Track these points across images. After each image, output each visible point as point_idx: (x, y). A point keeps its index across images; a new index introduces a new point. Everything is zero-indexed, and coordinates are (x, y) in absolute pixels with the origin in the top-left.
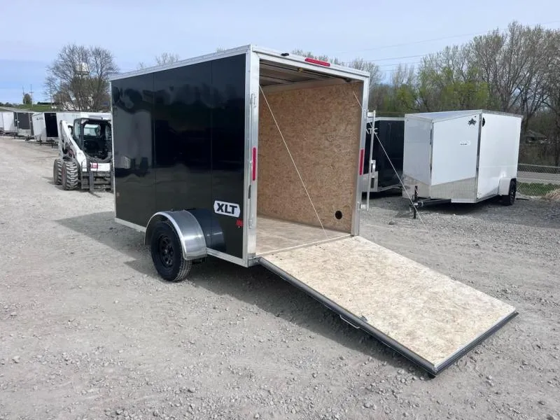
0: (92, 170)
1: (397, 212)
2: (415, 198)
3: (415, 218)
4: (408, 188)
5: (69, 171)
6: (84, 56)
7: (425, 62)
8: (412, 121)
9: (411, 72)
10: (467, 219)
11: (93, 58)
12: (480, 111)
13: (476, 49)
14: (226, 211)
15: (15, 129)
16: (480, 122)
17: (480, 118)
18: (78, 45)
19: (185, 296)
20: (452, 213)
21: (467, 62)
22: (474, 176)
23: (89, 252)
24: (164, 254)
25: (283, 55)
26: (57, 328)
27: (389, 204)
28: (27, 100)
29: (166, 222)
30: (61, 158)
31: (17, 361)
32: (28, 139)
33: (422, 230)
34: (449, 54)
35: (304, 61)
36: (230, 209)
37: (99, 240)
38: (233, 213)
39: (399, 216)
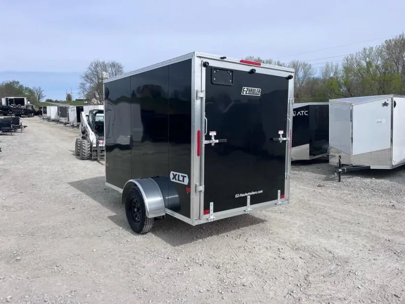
0: (100, 145)
1: (325, 176)
2: (339, 165)
3: (339, 181)
4: (333, 156)
5: (85, 146)
6: (104, 67)
7: (347, 60)
8: (335, 105)
9: (336, 69)
10: (385, 182)
11: (110, 69)
12: (392, 96)
13: (387, 49)
14: (179, 180)
15: (58, 117)
16: (392, 104)
17: (392, 101)
18: (101, 61)
19: (147, 247)
20: (372, 178)
21: (380, 59)
22: (389, 147)
23: (85, 208)
24: (134, 212)
25: (221, 58)
26: (47, 271)
27: (319, 170)
28: (69, 98)
29: (135, 187)
30: (80, 138)
31: (9, 300)
32: (66, 124)
33: (345, 192)
34: (366, 53)
35: (239, 62)
36: (181, 178)
37: (94, 198)
38: (183, 181)
39: (327, 179)
